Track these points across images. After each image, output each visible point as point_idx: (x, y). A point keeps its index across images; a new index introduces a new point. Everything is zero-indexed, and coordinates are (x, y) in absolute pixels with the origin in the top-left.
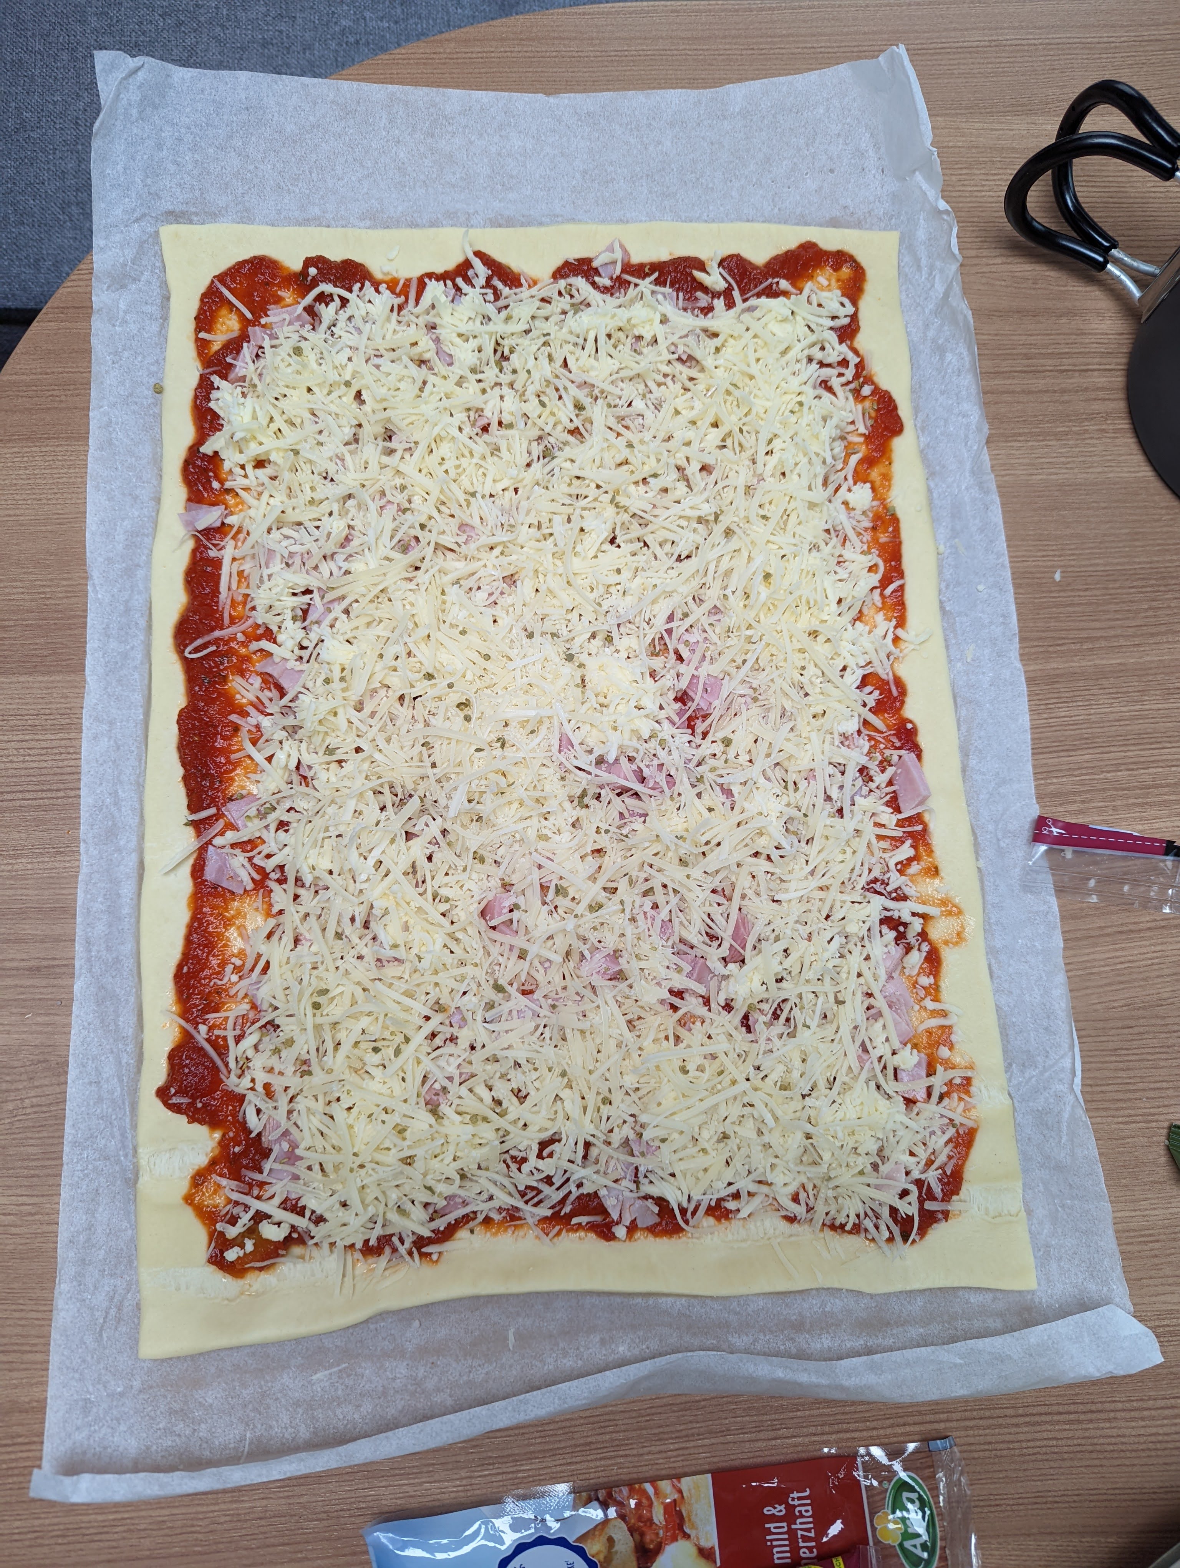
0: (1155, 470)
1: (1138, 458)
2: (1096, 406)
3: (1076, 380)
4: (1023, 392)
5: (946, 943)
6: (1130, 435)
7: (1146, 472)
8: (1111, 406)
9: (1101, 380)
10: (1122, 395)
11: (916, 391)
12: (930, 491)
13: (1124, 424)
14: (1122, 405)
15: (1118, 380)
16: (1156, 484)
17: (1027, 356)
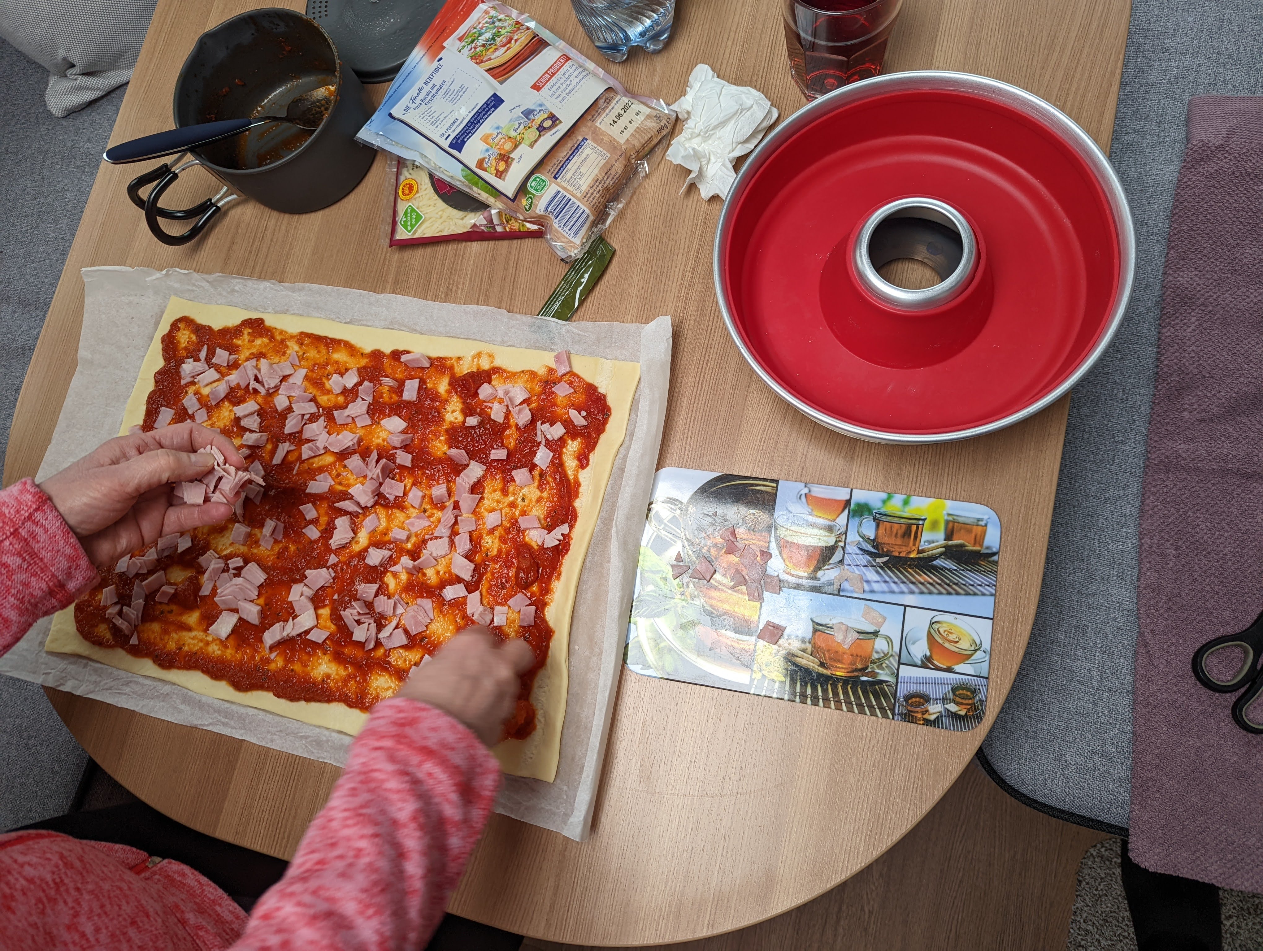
0: (320, 209)
1: (313, 215)
2: (283, 227)
3: (269, 233)
4: (266, 258)
5: (492, 362)
6: (301, 216)
7: (320, 214)
8: (285, 221)
9: (273, 222)
10: (282, 215)
11: (247, 308)
12: (294, 314)
13: (296, 217)
14: (287, 216)
15: (275, 214)
16: (327, 211)
17: (251, 252)
